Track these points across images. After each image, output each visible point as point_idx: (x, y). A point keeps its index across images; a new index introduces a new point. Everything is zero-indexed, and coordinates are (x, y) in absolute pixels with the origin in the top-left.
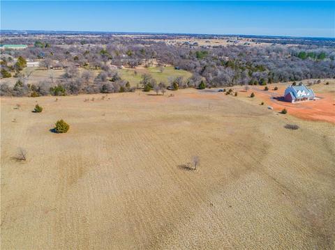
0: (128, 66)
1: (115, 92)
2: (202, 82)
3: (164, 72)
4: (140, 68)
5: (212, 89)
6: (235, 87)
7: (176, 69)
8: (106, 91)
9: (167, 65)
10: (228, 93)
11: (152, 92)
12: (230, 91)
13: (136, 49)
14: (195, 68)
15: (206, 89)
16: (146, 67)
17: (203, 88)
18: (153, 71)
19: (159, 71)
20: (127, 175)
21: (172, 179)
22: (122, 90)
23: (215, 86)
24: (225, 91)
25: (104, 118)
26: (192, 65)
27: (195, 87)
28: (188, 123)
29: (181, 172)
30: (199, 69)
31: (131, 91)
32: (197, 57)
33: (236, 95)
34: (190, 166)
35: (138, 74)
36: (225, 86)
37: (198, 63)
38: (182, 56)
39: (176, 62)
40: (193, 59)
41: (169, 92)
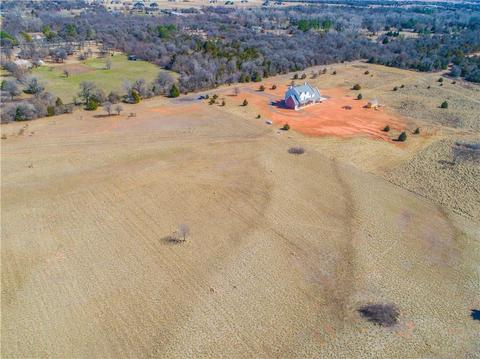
0: (50, 59)
1: (39, 117)
2: (174, 86)
3: (112, 68)
4: (71, 61)
5: (190, 95)
6: (221, 88)
7: (130, 59)
8: (23, 117)
9: (116, 53)
10: (212, 102)
11: (100, 110)
12: (215, 97)
13: (58, 21)
14: (160, 55)
15: (182, 96)
16: (81, 58)
17: (177, 96)
18: (95, 65)
19: (104, 65)
20: (91, 269)
21: (156, 263)
22: (51, 112)
23: (193, 91)
24: (207, 97)
25: (31, 171)
26: (155, 53)
27: (163, 94)
28: (163, 163)
29: (166, 248)
30: (166, 59)
31: (66, 112)
32: (160, 36)
33: (223, 104)
34: (177, 237)
35: (71, 75)
36: (206, 88)
37: (162, 48)
38: (136, 36)
39: (129, 46)
40: (154, 41)
41: (127, 108)
